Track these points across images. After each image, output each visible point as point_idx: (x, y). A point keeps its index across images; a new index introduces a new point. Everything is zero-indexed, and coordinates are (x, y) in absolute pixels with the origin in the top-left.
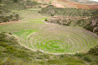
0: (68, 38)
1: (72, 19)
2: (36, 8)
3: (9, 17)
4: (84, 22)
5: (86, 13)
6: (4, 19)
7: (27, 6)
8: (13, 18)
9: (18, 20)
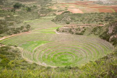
0: (80, 50)
1: (87, 27)
2: (50, 16)
3: (19, 28)
4: (100, 30)
5: (110, 18)
6: (14, 30)
7: (41, 15)
8: (23, 29)
9: (28, 31)
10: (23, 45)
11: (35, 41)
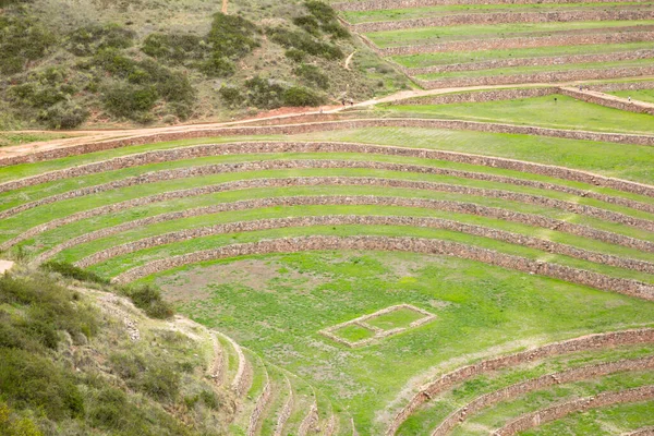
3: (190, 42)
6: (121, 68)
8: (246, 69)
9: (313, 102)
10: (223, 292)
11: (404, 272)
